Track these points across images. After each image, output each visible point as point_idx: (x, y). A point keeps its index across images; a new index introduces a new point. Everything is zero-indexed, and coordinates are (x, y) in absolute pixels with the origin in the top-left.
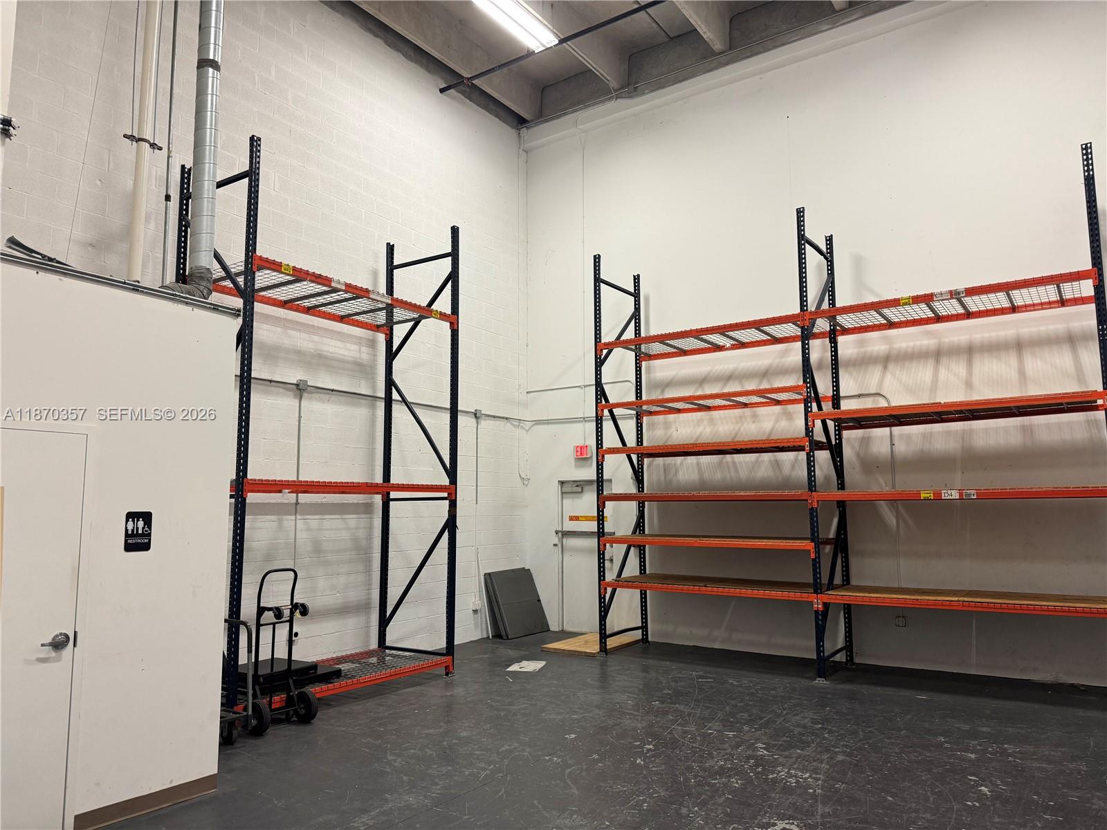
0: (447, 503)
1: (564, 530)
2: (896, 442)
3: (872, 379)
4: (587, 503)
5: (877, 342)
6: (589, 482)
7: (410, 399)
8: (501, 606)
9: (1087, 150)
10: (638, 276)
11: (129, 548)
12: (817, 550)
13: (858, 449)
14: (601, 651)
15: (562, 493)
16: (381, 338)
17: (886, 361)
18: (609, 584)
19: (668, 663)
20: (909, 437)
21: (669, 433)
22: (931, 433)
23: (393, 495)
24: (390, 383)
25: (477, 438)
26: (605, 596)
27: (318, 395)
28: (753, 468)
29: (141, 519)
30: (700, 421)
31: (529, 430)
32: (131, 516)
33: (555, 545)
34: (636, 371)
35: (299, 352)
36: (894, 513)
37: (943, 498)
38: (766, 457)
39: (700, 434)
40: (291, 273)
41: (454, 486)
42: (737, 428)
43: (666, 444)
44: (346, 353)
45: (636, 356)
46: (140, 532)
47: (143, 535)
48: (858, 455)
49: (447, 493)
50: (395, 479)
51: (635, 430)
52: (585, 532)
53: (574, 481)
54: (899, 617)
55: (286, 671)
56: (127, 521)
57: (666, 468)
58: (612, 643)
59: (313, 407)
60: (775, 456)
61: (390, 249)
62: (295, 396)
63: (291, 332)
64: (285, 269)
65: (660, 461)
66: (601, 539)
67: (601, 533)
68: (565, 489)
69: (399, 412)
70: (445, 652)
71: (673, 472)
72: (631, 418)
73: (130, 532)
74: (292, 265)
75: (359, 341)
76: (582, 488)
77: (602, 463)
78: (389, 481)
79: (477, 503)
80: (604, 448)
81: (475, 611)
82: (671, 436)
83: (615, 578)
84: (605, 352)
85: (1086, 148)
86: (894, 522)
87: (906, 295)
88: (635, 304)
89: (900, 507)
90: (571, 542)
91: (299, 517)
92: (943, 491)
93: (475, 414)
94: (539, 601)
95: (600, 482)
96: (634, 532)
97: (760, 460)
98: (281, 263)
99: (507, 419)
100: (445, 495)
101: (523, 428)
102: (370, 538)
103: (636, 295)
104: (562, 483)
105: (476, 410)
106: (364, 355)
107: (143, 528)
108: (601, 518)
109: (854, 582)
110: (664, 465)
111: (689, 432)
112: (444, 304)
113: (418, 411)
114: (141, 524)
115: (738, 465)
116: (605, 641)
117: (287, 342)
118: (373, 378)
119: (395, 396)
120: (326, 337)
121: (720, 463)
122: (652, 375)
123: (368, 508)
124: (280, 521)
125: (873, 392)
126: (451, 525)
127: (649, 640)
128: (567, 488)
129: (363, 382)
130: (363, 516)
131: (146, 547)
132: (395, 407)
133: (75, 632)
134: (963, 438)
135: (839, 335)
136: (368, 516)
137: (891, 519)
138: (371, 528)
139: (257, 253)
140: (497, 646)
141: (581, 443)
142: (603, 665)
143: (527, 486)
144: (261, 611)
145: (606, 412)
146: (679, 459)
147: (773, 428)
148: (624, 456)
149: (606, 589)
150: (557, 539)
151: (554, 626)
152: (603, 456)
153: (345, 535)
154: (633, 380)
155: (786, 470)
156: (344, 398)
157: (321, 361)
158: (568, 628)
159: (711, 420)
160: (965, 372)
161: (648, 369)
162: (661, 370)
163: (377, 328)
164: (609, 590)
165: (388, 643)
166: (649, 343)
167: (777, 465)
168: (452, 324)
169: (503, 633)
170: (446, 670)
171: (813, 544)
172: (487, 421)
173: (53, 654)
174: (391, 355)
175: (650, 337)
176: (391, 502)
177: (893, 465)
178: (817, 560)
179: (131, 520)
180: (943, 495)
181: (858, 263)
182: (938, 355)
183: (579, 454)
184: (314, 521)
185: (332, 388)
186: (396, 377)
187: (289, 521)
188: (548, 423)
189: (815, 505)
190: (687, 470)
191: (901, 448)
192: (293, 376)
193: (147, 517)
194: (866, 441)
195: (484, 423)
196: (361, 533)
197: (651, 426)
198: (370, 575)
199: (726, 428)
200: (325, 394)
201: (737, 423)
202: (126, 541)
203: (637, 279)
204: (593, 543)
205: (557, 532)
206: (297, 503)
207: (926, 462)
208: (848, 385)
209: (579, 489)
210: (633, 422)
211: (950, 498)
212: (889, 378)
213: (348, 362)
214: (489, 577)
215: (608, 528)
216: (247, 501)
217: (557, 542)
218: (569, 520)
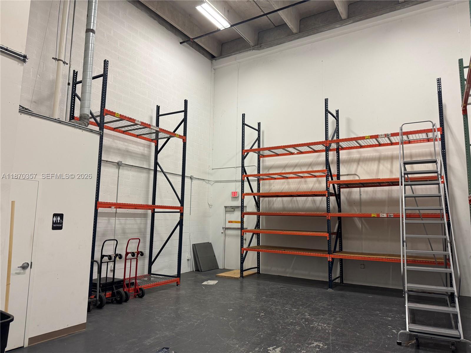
0: (179, 214)
1: (226, 227)
2: (362, 193)
3: (353, 168)
4: (237, 215)
5: (355, 154)
6: (238, 207)
7: (164, 171)
8: (199, 258)
9: (439, 81)
10: (260, 123)
11: (54, 228)
12: (330, 236)
13: (347, 196)
14: (241, 277)
15: (226, 211)
16: (153, 144)
17: (359, 161)
18: (245, 249)
19: (268, 282)
20: (367, 192)
21: (271, 187)
22: (376, 191)
23: (156, 210)
24: (156, 164)
25: (191, 188)
26: (243, 254)
27: (126, 168)
28: (305, 203)
29: (59, 217)
30: (283, 183)
31: (213, 184)
32: (55, 215)
33: (222, 233)
34: (258, 162)
35: (119, 150)
36: (361, 223)
37: (380, 217)
38: (310, 198)
39: (283, 189)
40: (119, 117)
41: (183, 207)
42: (298, 186)
43: (270, 192)
44: (138, 150)
45: (258, 156)
46: (58, 222)
47: (60, 223)
48: (347, 199)
49: (179, 210)
50: (157, 204)
51: (257, 186)
52: (235, 228)
53: (231, 207)
54: (362, 264)
55: (112, 282)
56: (53, 217)
57: (269, 202)
58: (245, 273)
59: (124, 172)
60: (313, 198)
61: (158, 108)
62: (117, 168)
63: (116, 141)
64: (117, 115)
65: (267, 199)
66: (242, 230)
67: (242, 228)
68: (227, 210)
69: (160, 176)
70: (177, 276)
71: (272, 203)
72: (256, 181)
73: (54, 222)
74: (119, 113)
75: (144, 145)
76: (234, 209)
77: (243, 199)
78: (155, 204)
79: (190, 215)
80: (244, 193)
81: (188, 260)
82: (272, 188)
83: (247, 246)
84: (246, 153)
85: (439, 80)
86: (361, 226)
87: (368, 135)
88: (258, 134)
89: (363, 220)
90: (229, 232)
91: (117, 218)
92: (380, 214)
93: (191, 178)
94: (215, 256)
95: (242, 207)
96: (255, 228)
97: (307, 199)
98: (115, 113)
99: (204, 180)
100: (179, 211)
101: (210, 184)
102: (145, 228)
103: (259, 131)
104: (226, 207)
105: (191, 176)
106: (146, 152)
107: (60, 220)
108: (242, 222)
109: (344, 250)
110: (268, 201)
111: (279, 187)
112: (180, 132)
113: (168, 175)
114: (59, 218)
115: (299, 202)
116: (243, 273)
117: (114, 145)
118: (149, 161)
119: (158, 169)
120: (130, 144)
121: (291, 200)
122: (265, 164)
123: (145, 215)
124: (109, 220)
125: (353, 173)
126: (180, 223)
127: (260, 273)
128: (228, 209)
129: (145, 163)
130: (143, 219)
131: (61, 228)
132: (158, 173)
133: (31, 262)
134: (389, 193)
135: (340, 150)
136: (145, 219)
137: (359, 225)
138: (146, 224)
139: (105, 108)
140: (197, 274)
141: (234, 191)
142: (242, 282)
143: (211, 208)
144: (102, 256)
145: (246, 178)
146: (275, 198)
147: (313, 187)
148: (252, 196)
149: (243, 251)
150: (223, 230)
151: (221, 267)
152: (244, 196)
153: (136, 226)
154: (257, 165)
155: (318, 203)
156: (137, 169)
157: (127, 153)
158: (226, 268)
159: (288, 183)
160: (390, 167)
161: (263, 161)
162: (268, 162)
163: (152, 140)
164: (245, 252)
165: (152, 272)
166: (264, 150)
167: (314, 202)
168: (183, 140)
169: (200, 269)
170: (177, 283)
171: (328, 234)
172: (196, 181)
173: (22, 271)
174: (157, 152)
175: (265, 148)
176: (155, 213)
177: (360, 203)
178: (330, 240)
179: (55, 217)
180: (380, 215)
181: (349, 121)
182: (379, 159)
183: (233, 195)
184: (123, 220)
185: (132, 165)
186: (159, 161)
187: (112, 220)
188: (221, 182)
189: (329, 218)
190: (278, 203)
191: (364, 197)
192: (116, 159)
193: (61, 216)
194: (350, 193)
195: (194, 181)
196: (142, 226)
197: (263, 185)
198: (145, 244)
199: (294, 186)
200: (129, 167)
201: (298, 184)
202: (53, 225)
203: (259, 124)
204: (239, 232)
205: (223, 228)
206: (116, 213)
207: (374, 202)
208: (343, 171)
209: (233, 210)
210: (256, 183)
211: (383, 217)
212: (359, 167)
213: (139, 154)
214: (194, 246)
215: (245, 226)
216: (98, 211)
217: (223, 232)
218: (229, 222)
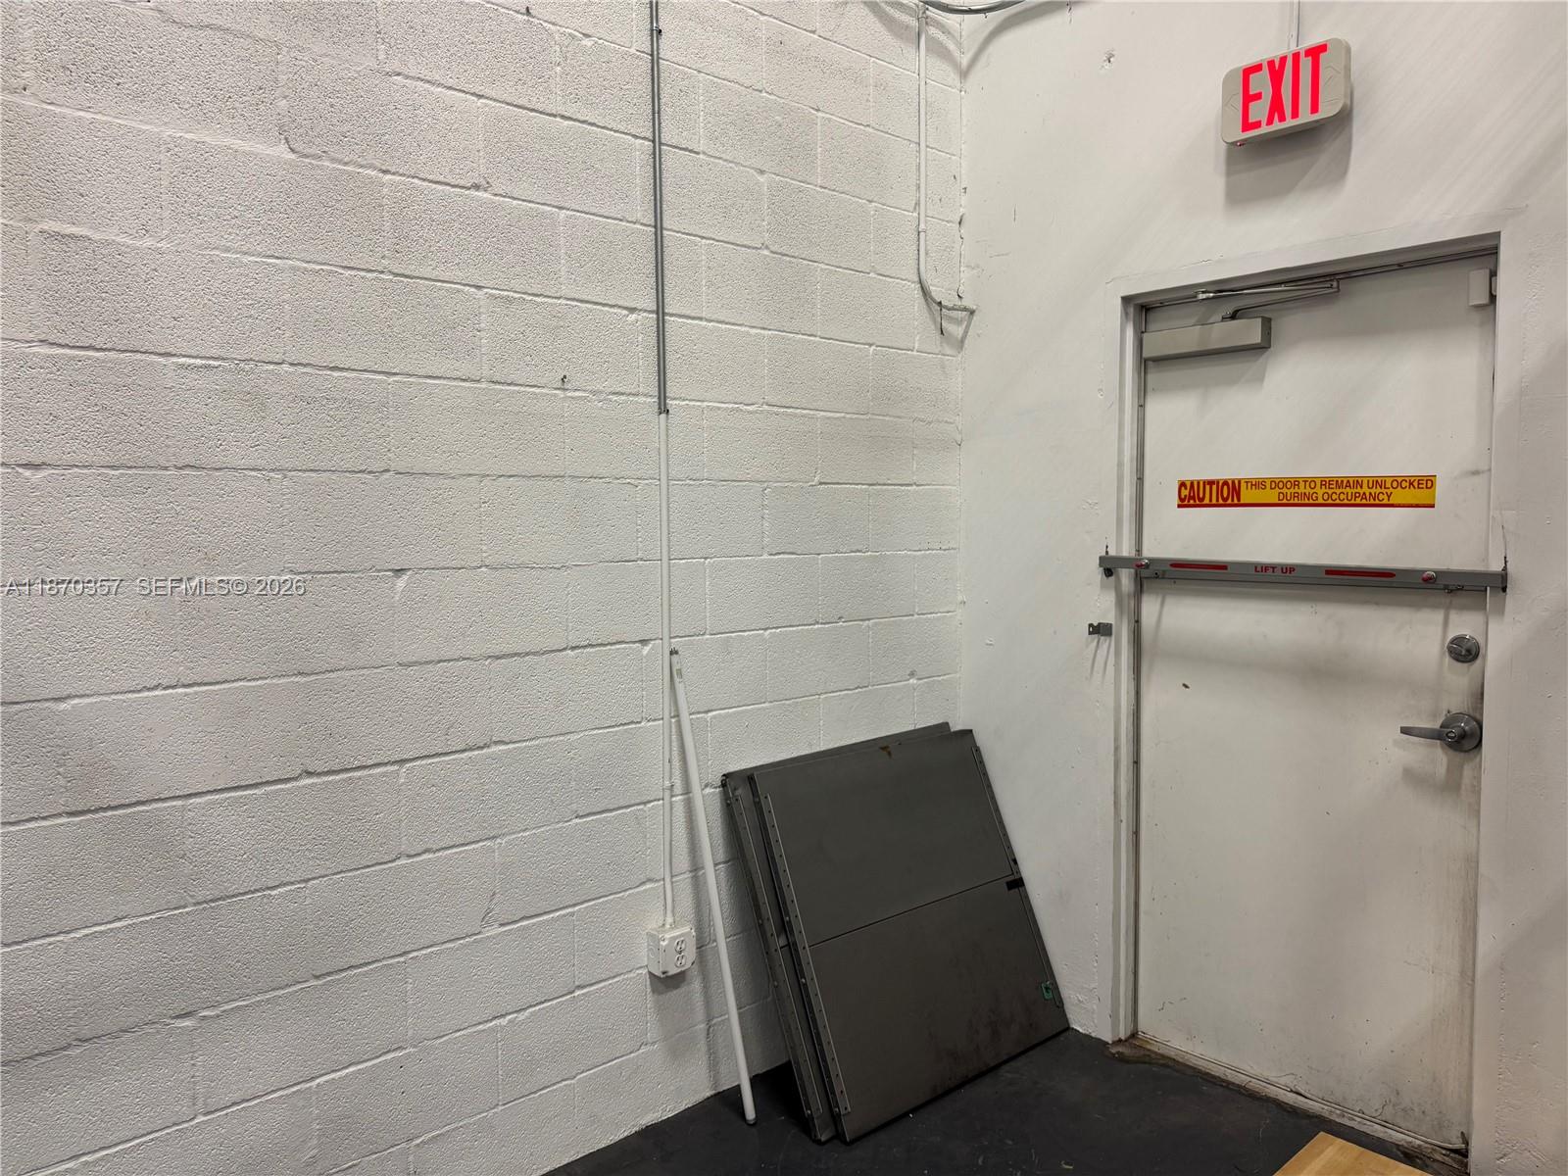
1: (1149, 554)
6: (1314, 282)
15: (1146, 364)
31: (971, 60)
33: (1100, 630)
52: (1289, 569)
53: (1217, 291)
68: (1157, 346)
76: (1267, 324)
79: (662, 410)
81: (666, 983)
90: (1191, 616)
94: (1017, 883)
101: (940, 51)
104: (1143, 309)
128: (1175, 334)
141: (1271, 52)
143: (961, 344)
150: (1109, 599)
151: (1090, 1014)
205: (1109, 567)
209: (1250, 331)
214: (747, 796)
217: (1110, 618)
218: (1183, 503)
